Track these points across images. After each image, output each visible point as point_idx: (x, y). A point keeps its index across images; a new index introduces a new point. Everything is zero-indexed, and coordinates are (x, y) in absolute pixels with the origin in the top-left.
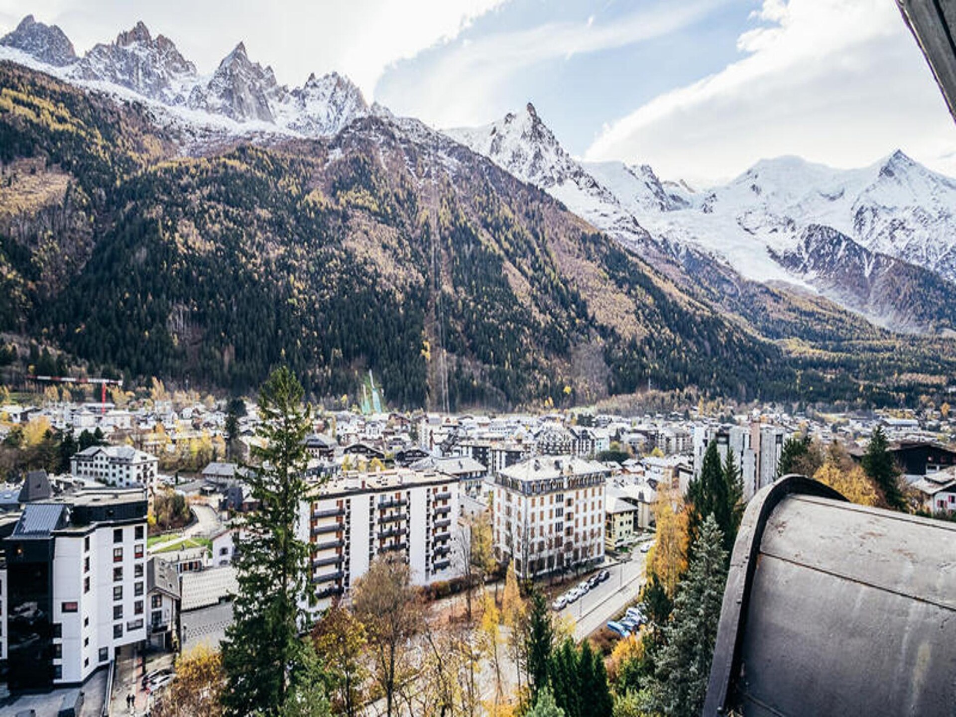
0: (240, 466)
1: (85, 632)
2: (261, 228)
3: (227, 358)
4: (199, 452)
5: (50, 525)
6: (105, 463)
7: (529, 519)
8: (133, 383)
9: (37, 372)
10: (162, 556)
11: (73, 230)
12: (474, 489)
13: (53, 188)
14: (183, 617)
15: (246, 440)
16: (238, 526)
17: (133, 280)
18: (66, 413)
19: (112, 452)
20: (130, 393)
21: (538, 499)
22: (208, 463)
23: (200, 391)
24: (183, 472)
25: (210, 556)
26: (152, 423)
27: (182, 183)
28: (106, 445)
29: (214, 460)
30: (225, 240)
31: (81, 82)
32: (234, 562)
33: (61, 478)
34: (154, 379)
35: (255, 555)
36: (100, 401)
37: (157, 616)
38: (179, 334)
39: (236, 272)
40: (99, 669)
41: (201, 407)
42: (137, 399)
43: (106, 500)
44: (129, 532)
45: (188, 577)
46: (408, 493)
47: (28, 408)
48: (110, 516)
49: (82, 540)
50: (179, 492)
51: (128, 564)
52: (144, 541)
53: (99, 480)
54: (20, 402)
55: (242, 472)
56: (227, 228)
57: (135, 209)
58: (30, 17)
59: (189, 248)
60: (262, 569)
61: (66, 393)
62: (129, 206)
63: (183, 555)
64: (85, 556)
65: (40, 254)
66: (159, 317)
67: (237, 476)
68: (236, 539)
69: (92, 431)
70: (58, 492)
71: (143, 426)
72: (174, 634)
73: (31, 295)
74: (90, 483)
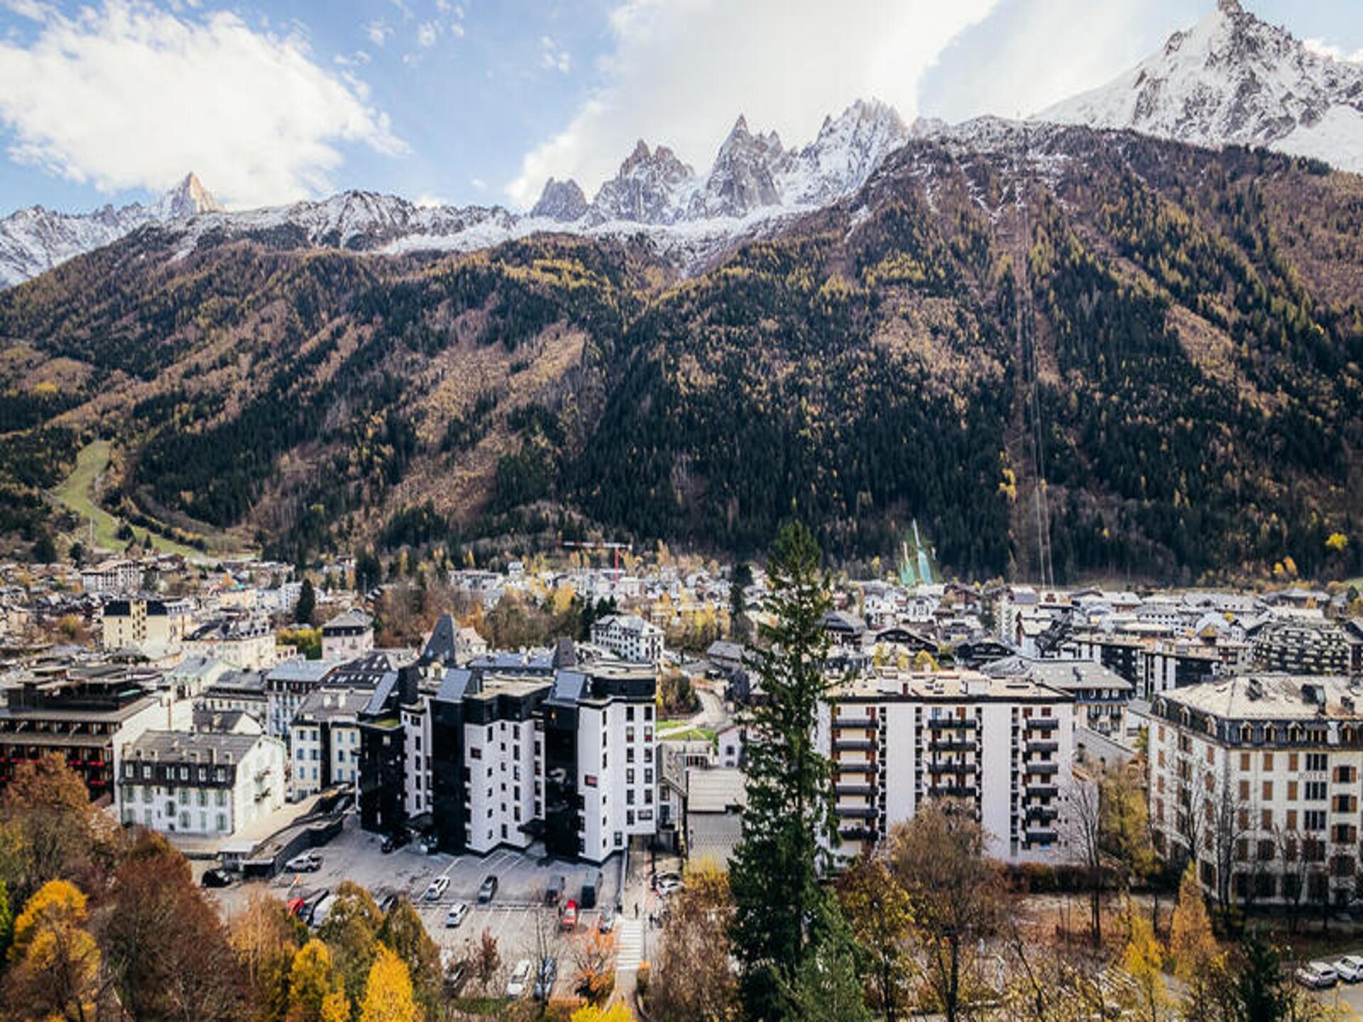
0: (747, 648)
1: (604, 811)
2: (766, 344)
3: (730, 514)
4: (704, 627)
5: (575, 695)
6: (618, 633)
7: (1235, 792)
8: (642, 547)
9: (564, 540)
10: (669, 743)
11: (590, 389)
12: (1104, 719)
13: (571, 350)
14: (690, 818)
15: (753, 615)
16: (746, 723)
17: (640, 434)
18: (587, 578)
19: (623, 622)
20: (639, 558)
21: (1257, 758)
22: (712, 640)
23: (703, 554)
24: (688, 649)
25: (716, 753)
26: (659, 591)
27: (683, 311)
28: (619, 614)
29: (719, 638)
30: (727, 368)
31: (592, 231)
32: (742, 765)
33: (584, 646)
34: (660, 543)
35: (766, 762)
36: (613, 566)
37: (665, 811)
38: (682, 489)
39: (739, 405)
40: (615, 853)
41: (705, 574)
42: (645, 564)
43: (620, 675)
44: (639, 709)
45: (694, 772)
46: (979, 711)
47: (558, 574)
48: (623, 691)
49: (601, 713)
50: (685, 673)
51: (639, 746)
52: (652, 723)
53: (613, 652)
54: (552, 568)
55: (750, 655)
56: (730, 354)
57: (640, 354)
58: (551, 180)
59: (690, 386)
60: (773, 782)
61: (586, 560)
62: (635, 351)
63: (689, 746)
64: (602, 730)
65: (565, 418)
66: (663, 471)
67: (745, 660)
68: (743, 738)
69: (607, 599)
70: (581, 661)
71: (650, 595)
72: (681, 836)
73: (558, 461)
74: (607, 654)
